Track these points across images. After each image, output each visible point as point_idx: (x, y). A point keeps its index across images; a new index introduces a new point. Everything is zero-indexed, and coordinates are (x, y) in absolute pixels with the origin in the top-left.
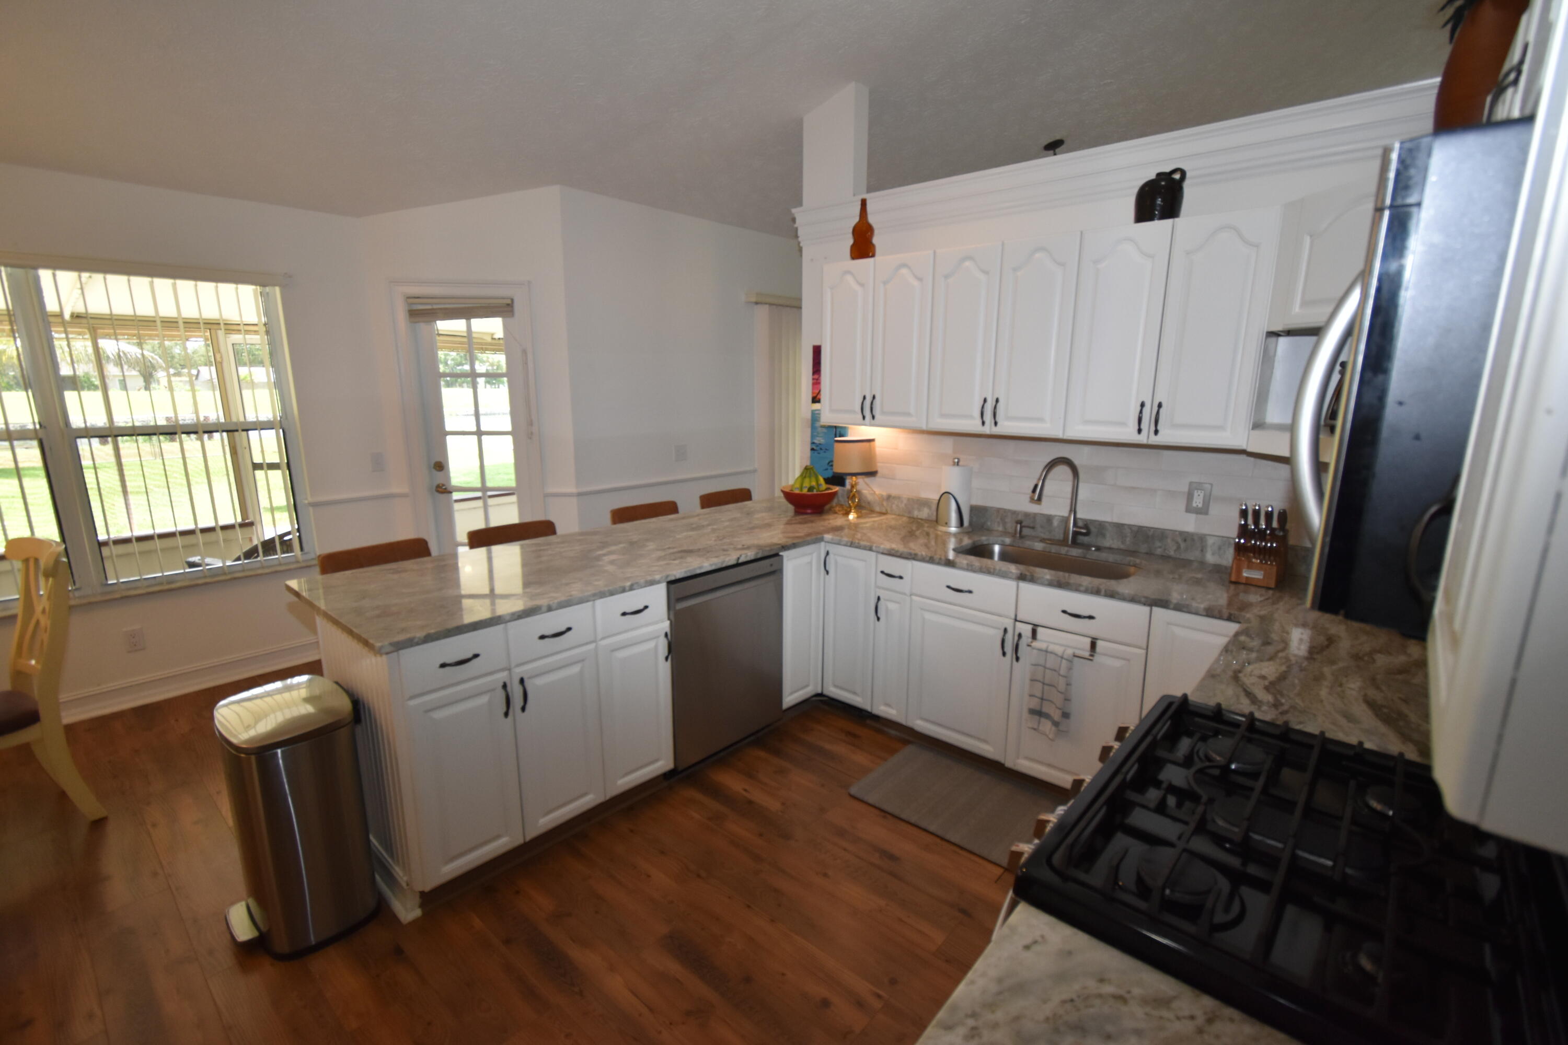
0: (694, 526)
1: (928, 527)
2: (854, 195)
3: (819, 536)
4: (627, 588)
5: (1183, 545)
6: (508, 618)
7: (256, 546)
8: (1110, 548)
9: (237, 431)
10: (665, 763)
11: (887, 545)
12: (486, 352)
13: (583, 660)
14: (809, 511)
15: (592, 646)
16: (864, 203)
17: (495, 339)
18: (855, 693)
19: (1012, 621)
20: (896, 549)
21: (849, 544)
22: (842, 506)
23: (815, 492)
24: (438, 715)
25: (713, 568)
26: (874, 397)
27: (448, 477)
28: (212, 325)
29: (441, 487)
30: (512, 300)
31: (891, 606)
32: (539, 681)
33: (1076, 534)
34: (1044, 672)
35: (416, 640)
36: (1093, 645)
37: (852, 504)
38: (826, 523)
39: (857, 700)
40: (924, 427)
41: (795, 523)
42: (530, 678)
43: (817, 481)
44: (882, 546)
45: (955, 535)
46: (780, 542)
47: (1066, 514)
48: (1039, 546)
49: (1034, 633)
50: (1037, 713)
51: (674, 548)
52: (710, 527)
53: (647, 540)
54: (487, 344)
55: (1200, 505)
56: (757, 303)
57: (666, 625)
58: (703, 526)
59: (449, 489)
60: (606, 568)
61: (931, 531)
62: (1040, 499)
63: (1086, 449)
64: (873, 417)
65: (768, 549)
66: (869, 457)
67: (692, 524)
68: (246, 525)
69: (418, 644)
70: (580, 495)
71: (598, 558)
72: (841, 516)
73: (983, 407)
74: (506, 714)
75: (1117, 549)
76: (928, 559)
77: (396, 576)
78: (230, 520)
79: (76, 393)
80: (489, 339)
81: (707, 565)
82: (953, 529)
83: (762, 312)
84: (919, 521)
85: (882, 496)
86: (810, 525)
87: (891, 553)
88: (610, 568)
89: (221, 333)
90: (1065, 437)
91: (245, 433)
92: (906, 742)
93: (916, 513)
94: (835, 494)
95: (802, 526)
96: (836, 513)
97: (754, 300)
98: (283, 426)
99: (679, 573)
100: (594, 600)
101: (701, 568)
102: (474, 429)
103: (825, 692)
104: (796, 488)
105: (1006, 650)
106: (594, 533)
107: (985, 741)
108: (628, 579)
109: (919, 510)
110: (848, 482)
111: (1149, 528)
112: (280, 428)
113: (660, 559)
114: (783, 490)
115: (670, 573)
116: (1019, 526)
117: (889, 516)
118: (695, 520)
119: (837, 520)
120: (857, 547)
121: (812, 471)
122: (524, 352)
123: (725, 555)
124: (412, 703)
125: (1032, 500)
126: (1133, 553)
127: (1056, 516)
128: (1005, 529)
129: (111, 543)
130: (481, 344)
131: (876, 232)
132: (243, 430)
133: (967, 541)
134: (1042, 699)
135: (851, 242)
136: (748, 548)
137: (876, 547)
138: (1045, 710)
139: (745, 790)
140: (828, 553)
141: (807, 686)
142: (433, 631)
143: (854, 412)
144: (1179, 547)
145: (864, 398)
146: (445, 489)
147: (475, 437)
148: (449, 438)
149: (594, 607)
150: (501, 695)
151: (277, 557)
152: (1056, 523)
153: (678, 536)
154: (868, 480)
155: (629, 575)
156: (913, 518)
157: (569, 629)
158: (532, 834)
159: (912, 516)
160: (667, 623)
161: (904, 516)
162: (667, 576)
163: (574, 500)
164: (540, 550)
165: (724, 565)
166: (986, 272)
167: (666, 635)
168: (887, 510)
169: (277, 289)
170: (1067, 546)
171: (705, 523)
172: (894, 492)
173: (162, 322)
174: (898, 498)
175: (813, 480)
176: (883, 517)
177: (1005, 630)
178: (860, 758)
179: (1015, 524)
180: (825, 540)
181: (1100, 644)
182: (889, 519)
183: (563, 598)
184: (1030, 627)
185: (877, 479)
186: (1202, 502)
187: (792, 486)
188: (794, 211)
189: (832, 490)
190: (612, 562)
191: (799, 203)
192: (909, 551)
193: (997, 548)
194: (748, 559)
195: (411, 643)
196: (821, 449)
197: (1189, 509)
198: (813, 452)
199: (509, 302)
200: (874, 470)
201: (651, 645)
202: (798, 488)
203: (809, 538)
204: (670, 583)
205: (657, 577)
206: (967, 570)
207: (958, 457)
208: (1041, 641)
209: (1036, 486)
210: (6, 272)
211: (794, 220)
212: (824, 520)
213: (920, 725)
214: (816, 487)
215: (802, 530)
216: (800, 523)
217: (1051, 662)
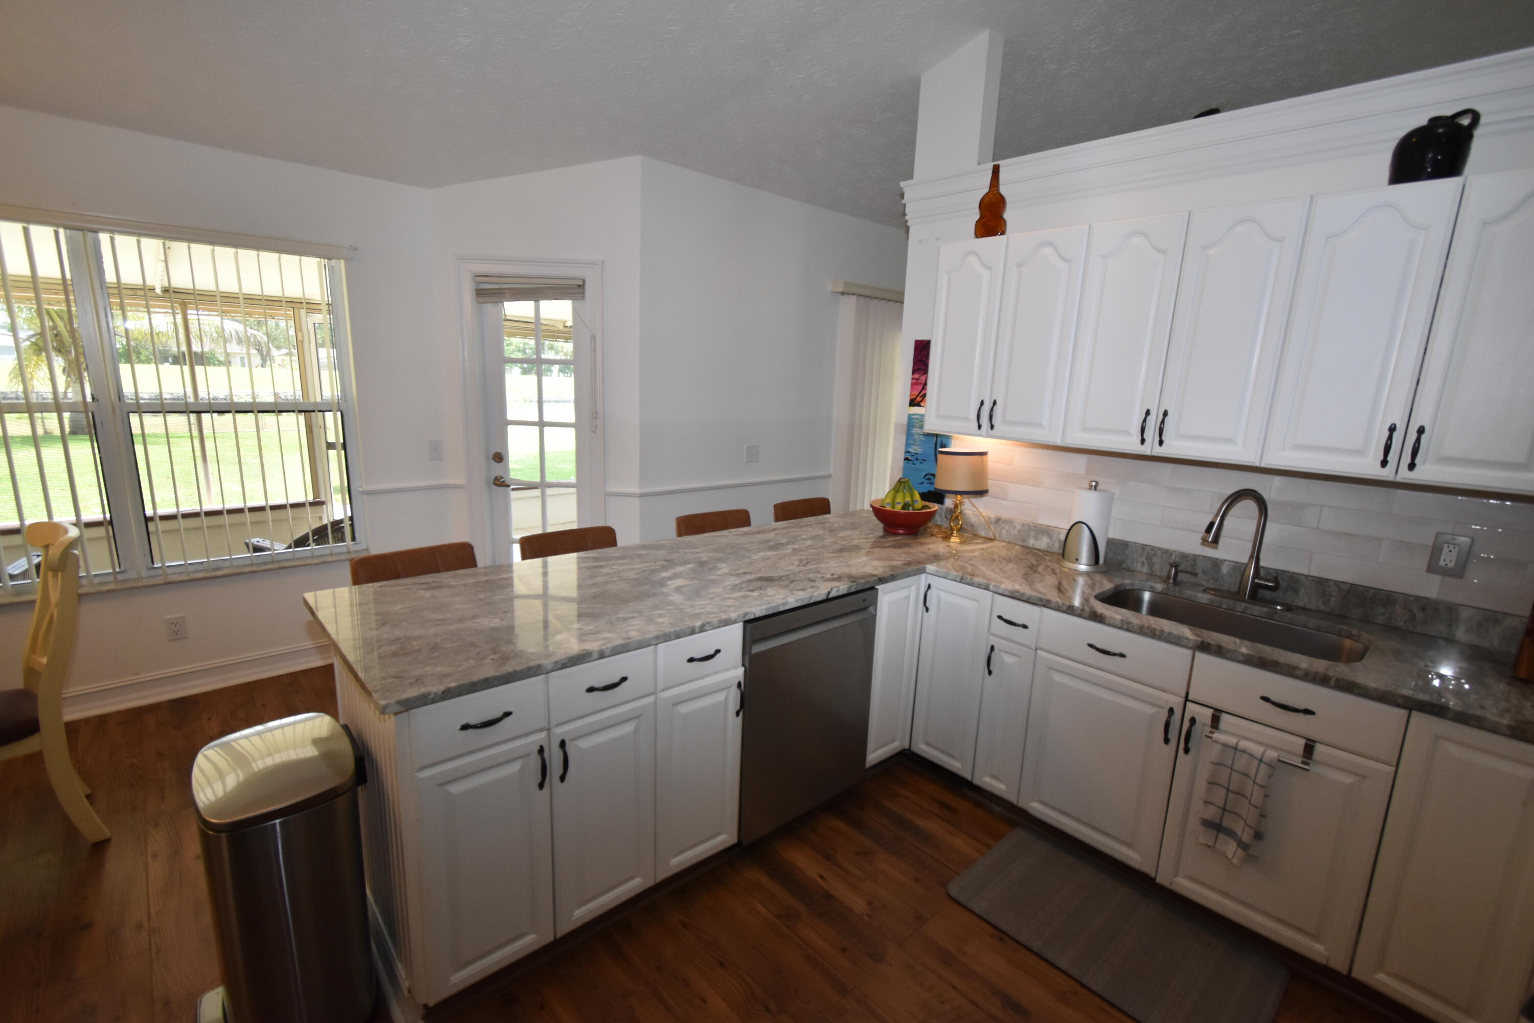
0: (771, 544)
1: (1050, 561)
2: (979, 164)
3: (921, 566)
4: (697, 630)
5: (1419, 616)
6: (549, 667)
7: (326, 525)
8: (1304, 609)
9: (314, 411)
10: (725, 838)
11: (1008, 585)
12: (558, 340)
13: (639, 717)
14: (901, 531)
15: (651, 699)
16: (996, 170)
17: (567, 327)
18: (951, 756)
19: (1182, 700)
20: (1022, 591)
21: (959, 579)
22: (940, 527)
23: (911, 510)
24: (455, 789)
25: (800, 604)
26: (995, 403)
27: (507, 469)
28: (294, 303)
29: (499, 480)
30: (584, 281)
31: (1009, 660)
32: (584, 743)
33: (1256, 587)
34: (1231, 775)
35: (431, 697)
36: (1309, 749)
37: (954, 527)
38: (924, 548)
39: (955, 765)
40: (1059, 442)
41: (888, 547)
42: (573, 740)
43: (912, 496)
44: (1003, 586)
45: (1087, 573)
46: (875, 572)
47: (1245, 560)
48: (1203, 598)
49: (1215, 721)
50: (1215, 827)
51: (750, 573)
52: (789, 547)
53: (719, 560)
54: (558, 332)
55: (1451, 565)
56: (843, 293)
57: (739, 673)
58: (782, 544)
59: (507, 482)
60: (671, 598)
61: (1056, 566)
62: (1216, 540)
63: (1277, 480)
64: (992, 427)
65: (862, 581)
66: (980, 473)
67: (768, 541)
68: (317, 504)
69: (434, 701)
70: (642, 495)
71: (662, 583)
72: (939, 540)
73: (1145, 420)
74: (541, 786)
75: (1316, 611)
76: (1065, 608)
77: (428, 594)
78: (300, 499)
79: (203, 367)
80: (561, 327)
81: (792, 599)
82: (1083, 567)
83: (849, 304)
84: (1037, 551)
85: (990, 518)
86: (906, 550)
87: (1014, 596)
88: (677, 598)
89: (303, 312)
90: (1263, 465)
91: (321, 414)
92: (1013, 824)
93: (1031, 542)
94: (934, 513)
95: (898, 551)
96: (933, 535)
97: (841, 289)
98: (341, 408)
99: (758, 610)
100: (657, 644)
101: (785, 604)
102: (536, 419)
103: (914, 749)
104: (887, 504)
105: (1170, 736)
106: (657, 547)
107: (1129, 845)
108: (697, 616)
109: (1036, 539)
110: (949, 502)
111: (1369, 588)
112: (338, 411)
113: (735, 588)
114: (873, 505)
115: (747, 610)
116: (1173, 569)
117: (996, 543)
118: (771, 535)
119: (937, 546)
120: (968, 584)
121: (906, 485)
122: (593, 338)
123: (813, 587)
124: (423, 774)
125: (1204, 542)
126: (1342, 618)
127: (1225, 560)
128: (1151, 570)
129: (180, 517)
130: (553, 331)
131: (1009, 205)
132: (319, 411)
133: (1107, 586)
134: (1224, 809)
135: (977, 216)
136: (839, 579)
137: (995, 586)
138: (1226, 824)
139: (821, 877)
140: (929, 587)
141: (893, 741)
142: (453, 685)
143: (967, 419)
144: (1413, 617)
145: (982, 403)
146: (504, 482)
147: (536, 429)
148: (510, 428)
149: (655, 652)
150: (535, 761)
151: (329, 546)
152: (1225, 569)
153: (755, 557)
154: (977, 501)
155: (699, 611)
156: (1028, 547)
157: (624, 679)
158: (564, 929)
159: (1025, 545)
160: (741, 671)
161: (1016, 544)
162: (745, 615)
163: (637, 501)
164: (598, 567)
165: (812, 601)
166: (1163, 251)
167: (739, 685)
168: (995, 536)
169: (342, 262)
170: (1245, 601)
171: (784, 541)
172: (1004, 515)
173: (245, 298)
174: (1010, 522)
175: (908, 494)
176: (990, 545)
177: (1171, 711)
178: (961, 843)
179: (1169, 566)
180: (927, 571)
181: (1319, 748)
182: (997, 547)
183: (619, 642)
184: (1210, 712)
185: (985, 499)
186: (1454, 561)
187: (883, 500)
188: (902, 184)
189: (930, 509)
190: (678, 590)
191: (909, 175)
192: (1039, 595)
193: (1147, 596)
194: (840, 593)
195: (424, 700)
196: (917, 459)
197: (1432, 568)
198: (906, 461)
199: (580, 283)
200: (985, 489)
201: (721, 696)
202: (889, 504)
203: (910, 569)
204: (747, 622)
205: (733, 615)
206: (1121, 628)
207: (1097, 480)
208: (1224, 732)
209: (1212, 524)
210: (66, 234)
211: (902, 196)
212: (922, 544)
213: (1036, 808)
214: (910, 503)
215: (899, 557)
216: (894, 547)
217: (1241, 763)
